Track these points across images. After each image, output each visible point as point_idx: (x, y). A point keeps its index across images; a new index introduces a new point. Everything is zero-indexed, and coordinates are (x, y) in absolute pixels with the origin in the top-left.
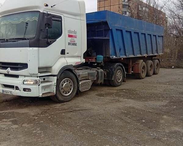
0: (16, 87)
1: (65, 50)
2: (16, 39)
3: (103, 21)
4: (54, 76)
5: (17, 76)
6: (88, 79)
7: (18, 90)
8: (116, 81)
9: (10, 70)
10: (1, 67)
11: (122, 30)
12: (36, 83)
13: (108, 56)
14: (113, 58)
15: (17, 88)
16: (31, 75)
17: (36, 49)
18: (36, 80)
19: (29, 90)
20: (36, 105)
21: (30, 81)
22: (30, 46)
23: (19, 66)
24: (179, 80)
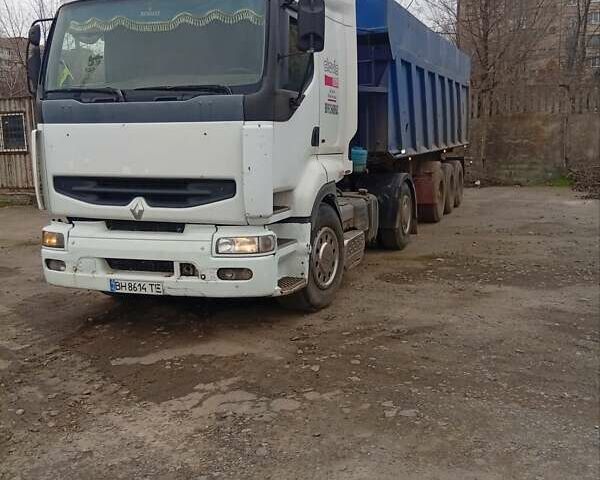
0: (181, 265)
1: (318, 128)
2: (176, 89)
3: (372, 31)
4: (301, 220)
5: (176, 227)
6: (354, 229)
7: (193, 275)
8: (401, 231)
9: (147, 207)
10: (95, 197)
11: (410, 64)
12: (265, 246)
13: (380, 149)
14: (398, 156)
15: (188, 269)
16: (248, 222)
17: (267, 125)
18: (266, 238)
19: (242, 273)
20: (236, 326)
21: (244, 241)
22: (248, 116)
23: (191, 190)
24: (542, 221)
